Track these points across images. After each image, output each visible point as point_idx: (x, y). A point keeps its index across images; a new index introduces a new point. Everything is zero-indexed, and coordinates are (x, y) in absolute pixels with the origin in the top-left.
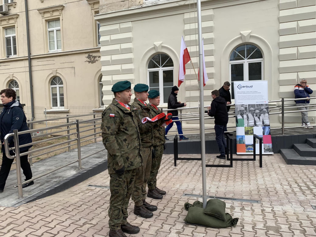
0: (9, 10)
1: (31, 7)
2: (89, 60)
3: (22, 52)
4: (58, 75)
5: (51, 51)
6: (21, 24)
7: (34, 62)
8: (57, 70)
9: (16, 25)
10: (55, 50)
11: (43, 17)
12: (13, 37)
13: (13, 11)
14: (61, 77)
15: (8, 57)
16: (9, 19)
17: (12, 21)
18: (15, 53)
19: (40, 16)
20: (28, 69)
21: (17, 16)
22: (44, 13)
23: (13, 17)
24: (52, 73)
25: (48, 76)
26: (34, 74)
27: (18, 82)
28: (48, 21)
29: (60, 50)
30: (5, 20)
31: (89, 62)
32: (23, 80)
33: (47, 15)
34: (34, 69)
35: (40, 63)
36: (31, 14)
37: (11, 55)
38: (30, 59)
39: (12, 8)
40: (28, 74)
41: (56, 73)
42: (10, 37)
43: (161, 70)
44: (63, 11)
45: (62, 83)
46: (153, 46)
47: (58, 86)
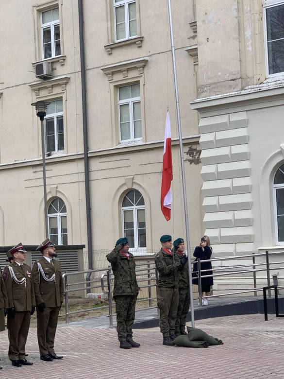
0: (53, 69)
1: (90, 64)
2: (191, 158)
3: (74, 145)
4: (135, 187)
5: (125, 143)
6: (73, 94)
7: (95, 164)
8: (133, 179)
9: (64, 96)
10: (133, 141)
11: (110, 80)
12: (58, 117)
13: (61, 72)
14: (140, 190)
15: (49, 155)
16: (53, 86)
17: (57, 90)
18: (61, 146)
19: (106, 79)
20: (82, 177)
21: (67, 80)
22: (113, 73)
23: (60, 82)
24: (125, 184)
25: (118, 189)
26: (94, 185)
27: (65, 201)
28: (120, 88)
29: (140, 141)
30: (46, 88)
31: (191, 162)
32: (73, 196)
33: (119, 78)
34: (93, 176)
35: (105, 166)
36: (90, 75)
37: (54, 150)
38: (87, 158)
39: (58, 66)
40: (83, 185)
41: (133, 183)
42: (53, 118)
44: (146, 69)
45: (142, 202)
46: (279, 150)
47: (135, 208)
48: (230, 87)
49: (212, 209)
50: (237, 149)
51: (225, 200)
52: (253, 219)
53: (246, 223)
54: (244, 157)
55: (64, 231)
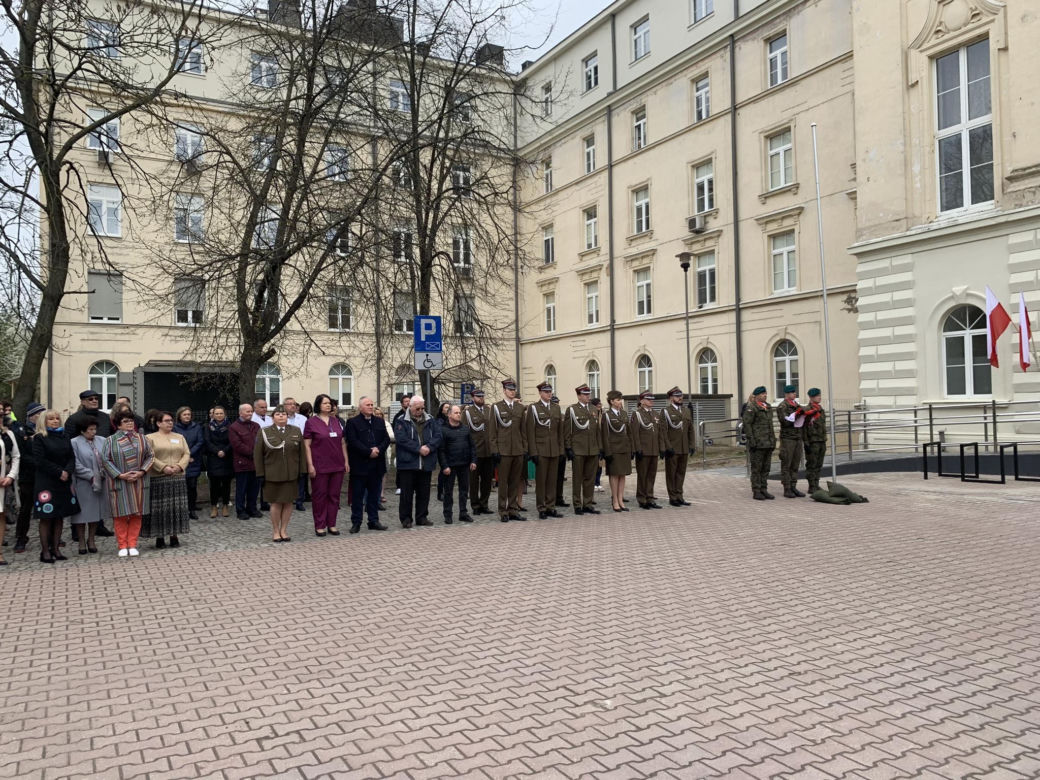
0: (706, 223)
1: (742, 215)
2: (849, 307)
3: (725, 296)
4: (788, 337)
5: (777, 293)
6: (725, 247)
7: (746, 315)
8: (786, 329)
9: (716, 249)
10: (786, 291)
11: (764, 231)
12: (710, 270)
13: (713, 225)
14: (794, 341)
15: (700, 307)
16: (705, 240)
17: (709, 243)
18: (713, 298)
19: (760, 229)
20: (734, 328)
21: (719, 233)
22: (767, 223)
24: (777, 334)
25: (770, 340)
26: (746, 338)
27: (715, 350)
28: (773, 237)
29: (794, 291)
30: (698, 242)
31: (849, 310)
32: (724, 347)
33: (773, 228)
34: (744, 327)
35: (756, 316)
36: (743, 226)
37: (706, 302)
39: (710, 220)
40: (734, 336)
41: (786, 333)
42: (705, 271)
43: (968, 335)
44: (801, 217)
45: (795, 353)
46: (951, 295)
47: (787, 358)
48: (893, 228)
49: (870, 359)
50: (899, 295)
51: (884, 350)
52: (917, 370)
53: (910, 374)
54: (908, 303)
55: (715, 380)
